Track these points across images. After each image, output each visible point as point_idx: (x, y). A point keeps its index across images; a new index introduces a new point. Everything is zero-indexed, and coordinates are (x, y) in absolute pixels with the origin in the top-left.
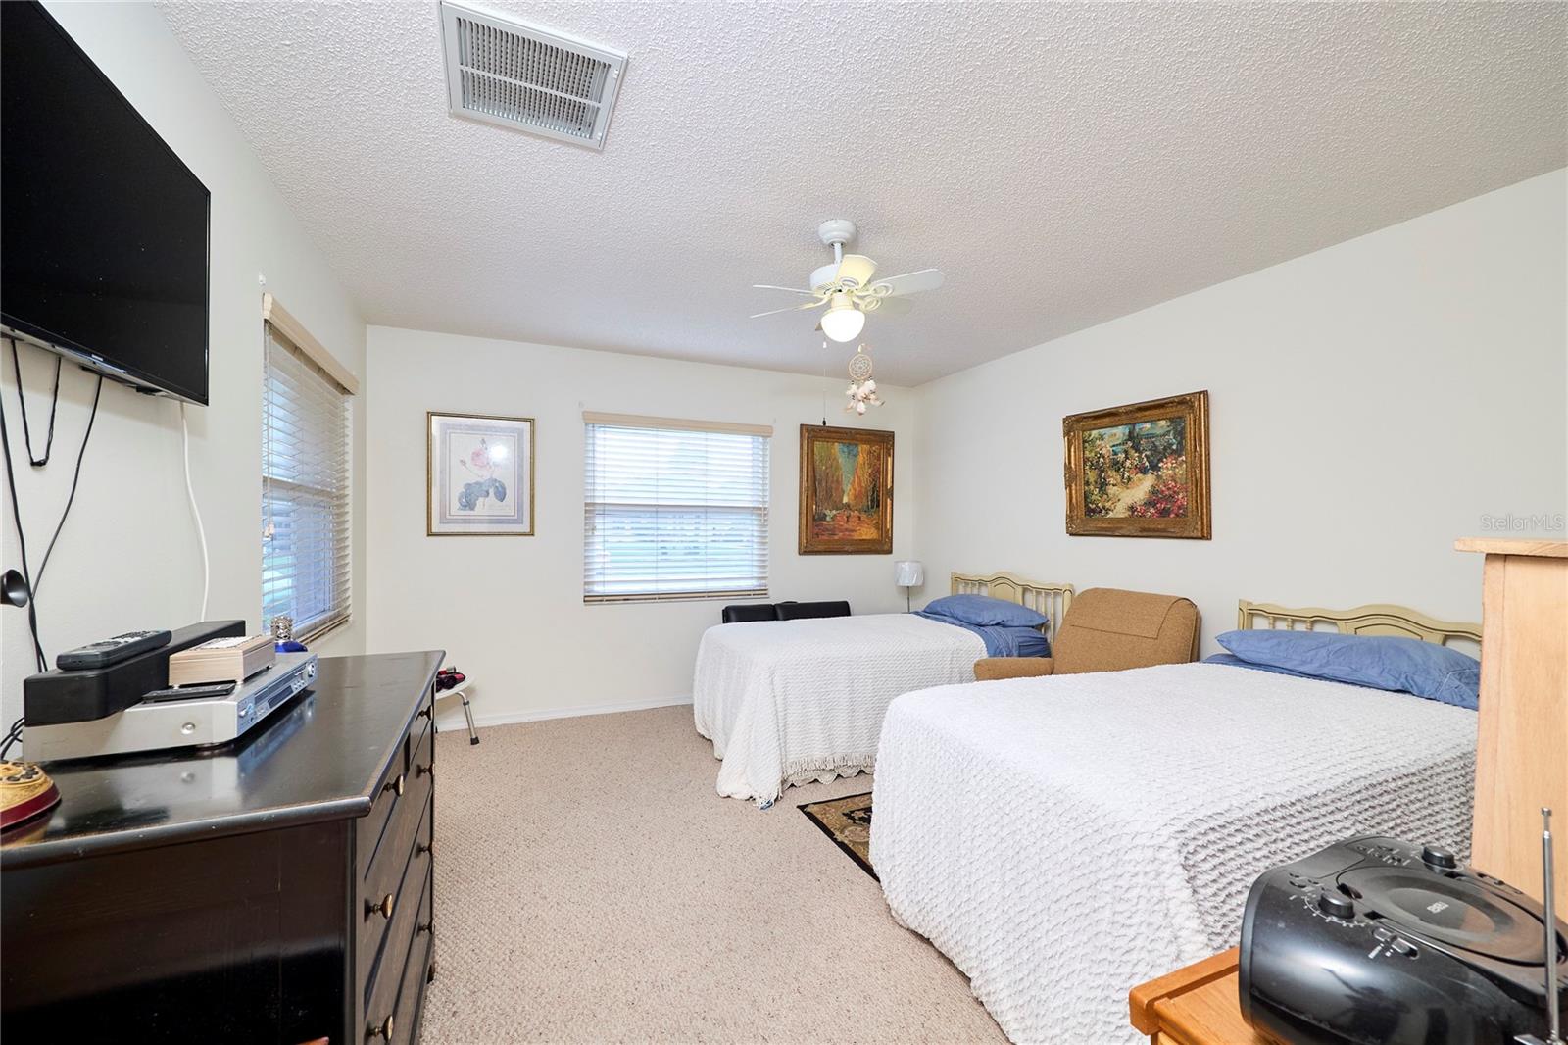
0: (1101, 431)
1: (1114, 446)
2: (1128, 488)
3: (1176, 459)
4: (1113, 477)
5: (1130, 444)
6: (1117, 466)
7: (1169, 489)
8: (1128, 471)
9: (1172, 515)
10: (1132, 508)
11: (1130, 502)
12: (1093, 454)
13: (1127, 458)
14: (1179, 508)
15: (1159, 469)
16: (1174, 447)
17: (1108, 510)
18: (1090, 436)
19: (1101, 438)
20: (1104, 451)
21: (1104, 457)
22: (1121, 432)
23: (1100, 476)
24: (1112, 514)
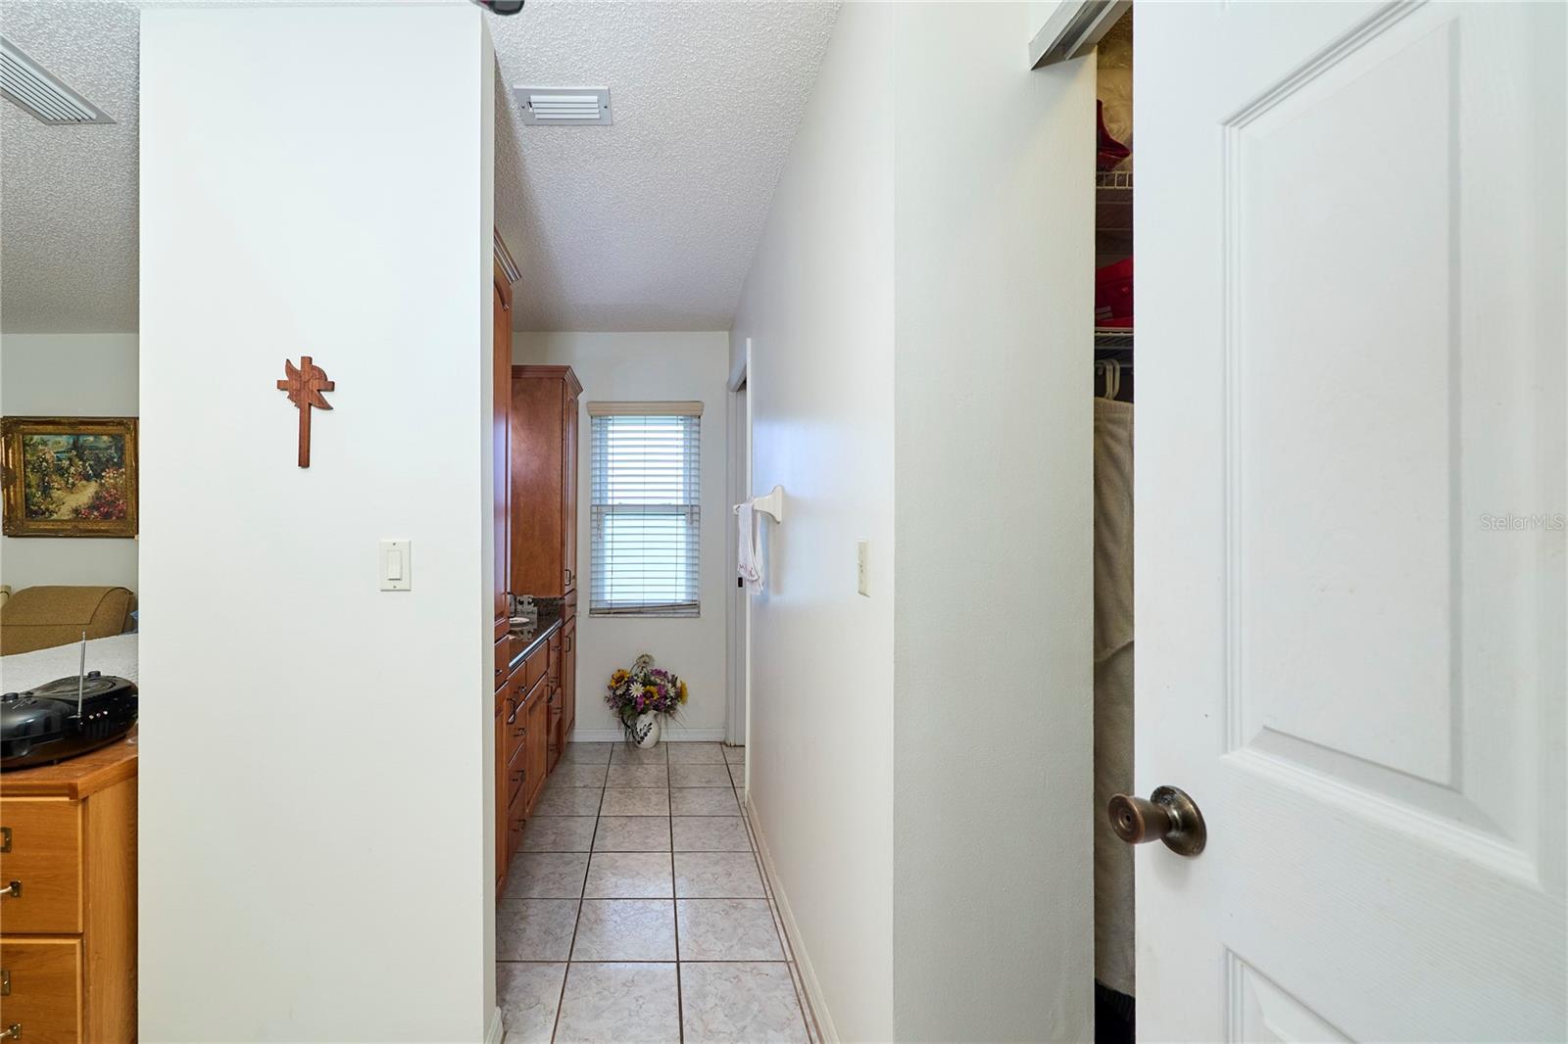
0: (44, 437)
1: (58, 452)
2: (72, 493)
3: (117, 470)
4: (57, 482)
5: (74, 452)
6: (61, 471)
7: (111, 495)
8: (73, 478)
9: (114, 518)
10: (76, 511)
11: (74, 506)
12: (35, 458)
13: (71, 465)
14: (120, 512)
15: (102, 477)
16: (115, 460)
17: (51, 513)
18: (32, 440)
19: (45, 443)
20: (48, 456)
22: (65, 441)
23: (43, 480)
24: (55, 516)
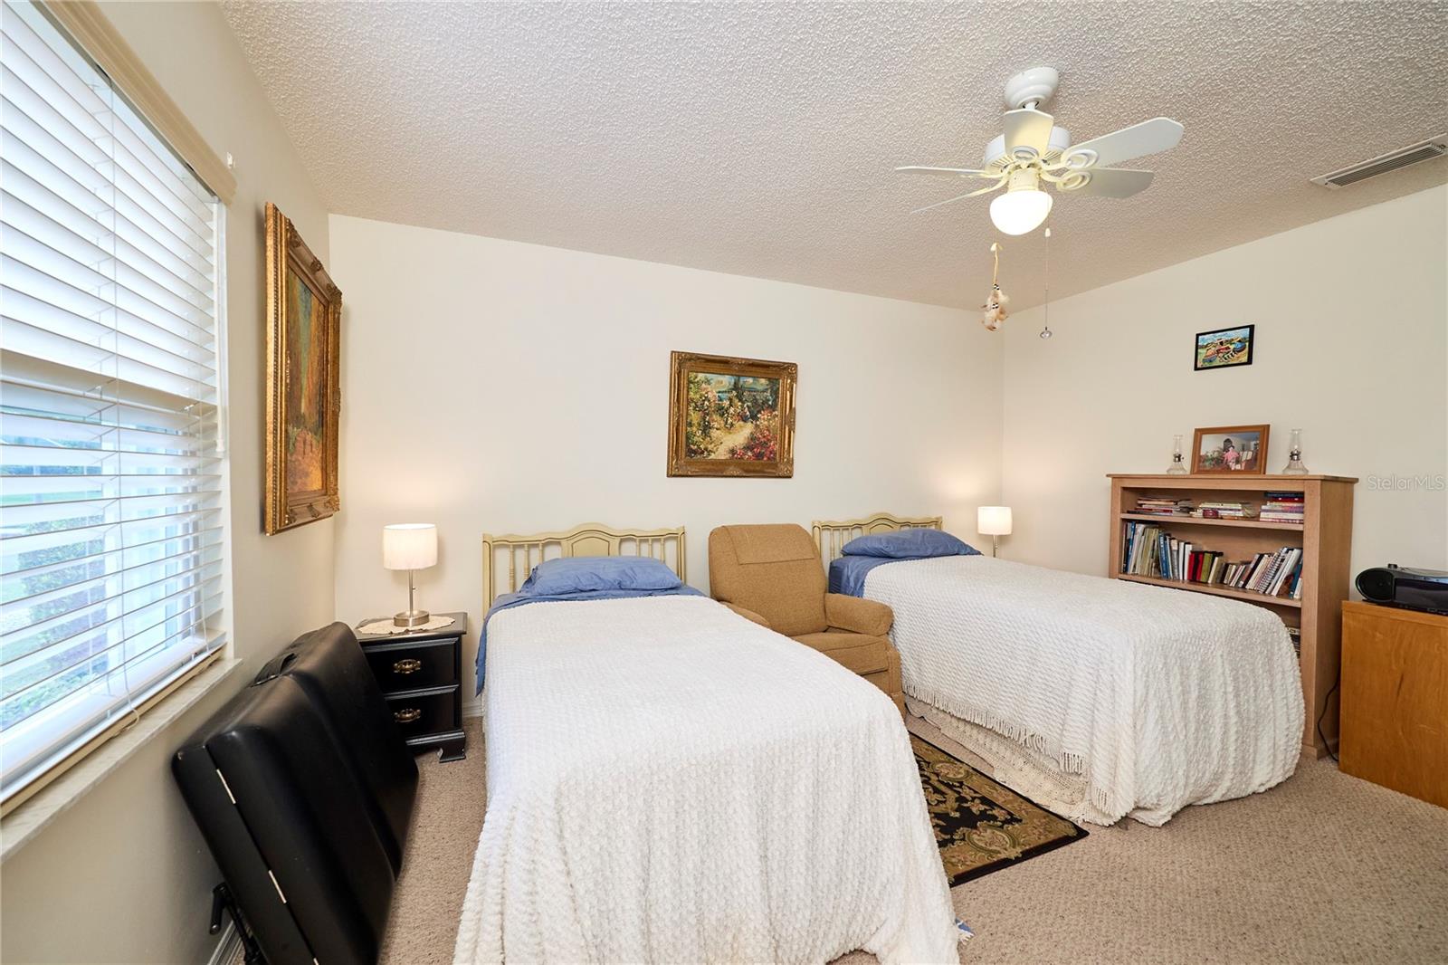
0: (708, 375)
1: (719, 392)
2: (730, 433)
3: (771, 413)
4: (717, 421)
5: (735, 393)
6: (721, 411)
7: (764, 437)
8: (732, 418)
9: (765, 459)
10: (733, 451)
11: (731, 446)
12: (698, 396)
13: (731, 405)
14: (771, 453)
15: (758, 419)
16: (770, 403)
17: (710, 452)
18: (696, 377)
19: (708, 382)
20: (710, 395)
21: (709, 401)
22: (726, 381)
23: (704, 419)
24: (713, 456)
